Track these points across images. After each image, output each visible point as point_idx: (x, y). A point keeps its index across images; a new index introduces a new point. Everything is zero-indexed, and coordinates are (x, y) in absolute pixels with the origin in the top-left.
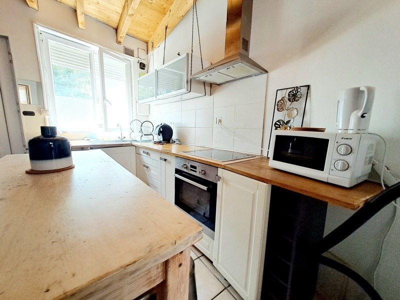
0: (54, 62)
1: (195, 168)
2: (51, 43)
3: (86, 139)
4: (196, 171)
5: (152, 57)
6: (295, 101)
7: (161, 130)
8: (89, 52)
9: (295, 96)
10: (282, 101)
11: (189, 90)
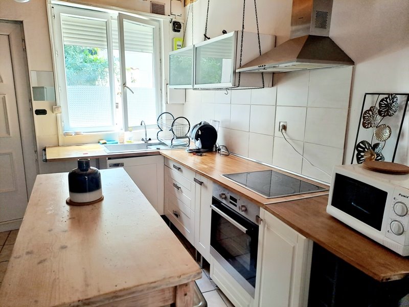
0: (66, 42)
1: (235, 201)
2: (64, 16)
3: (102, 142)
4: (236, 206)
5: (190, 14)
6: (388, 115)
7: (200, 133)
8: (106, 20)
9: (388, 106)
10: (370, 112)
11: (237, 84)
